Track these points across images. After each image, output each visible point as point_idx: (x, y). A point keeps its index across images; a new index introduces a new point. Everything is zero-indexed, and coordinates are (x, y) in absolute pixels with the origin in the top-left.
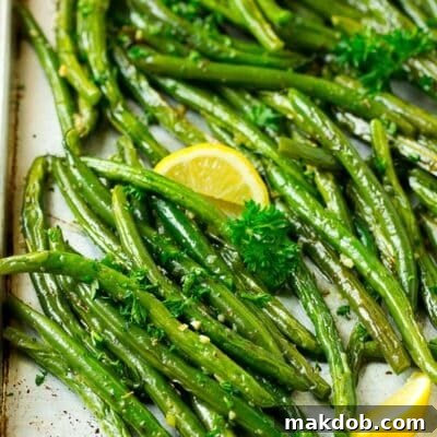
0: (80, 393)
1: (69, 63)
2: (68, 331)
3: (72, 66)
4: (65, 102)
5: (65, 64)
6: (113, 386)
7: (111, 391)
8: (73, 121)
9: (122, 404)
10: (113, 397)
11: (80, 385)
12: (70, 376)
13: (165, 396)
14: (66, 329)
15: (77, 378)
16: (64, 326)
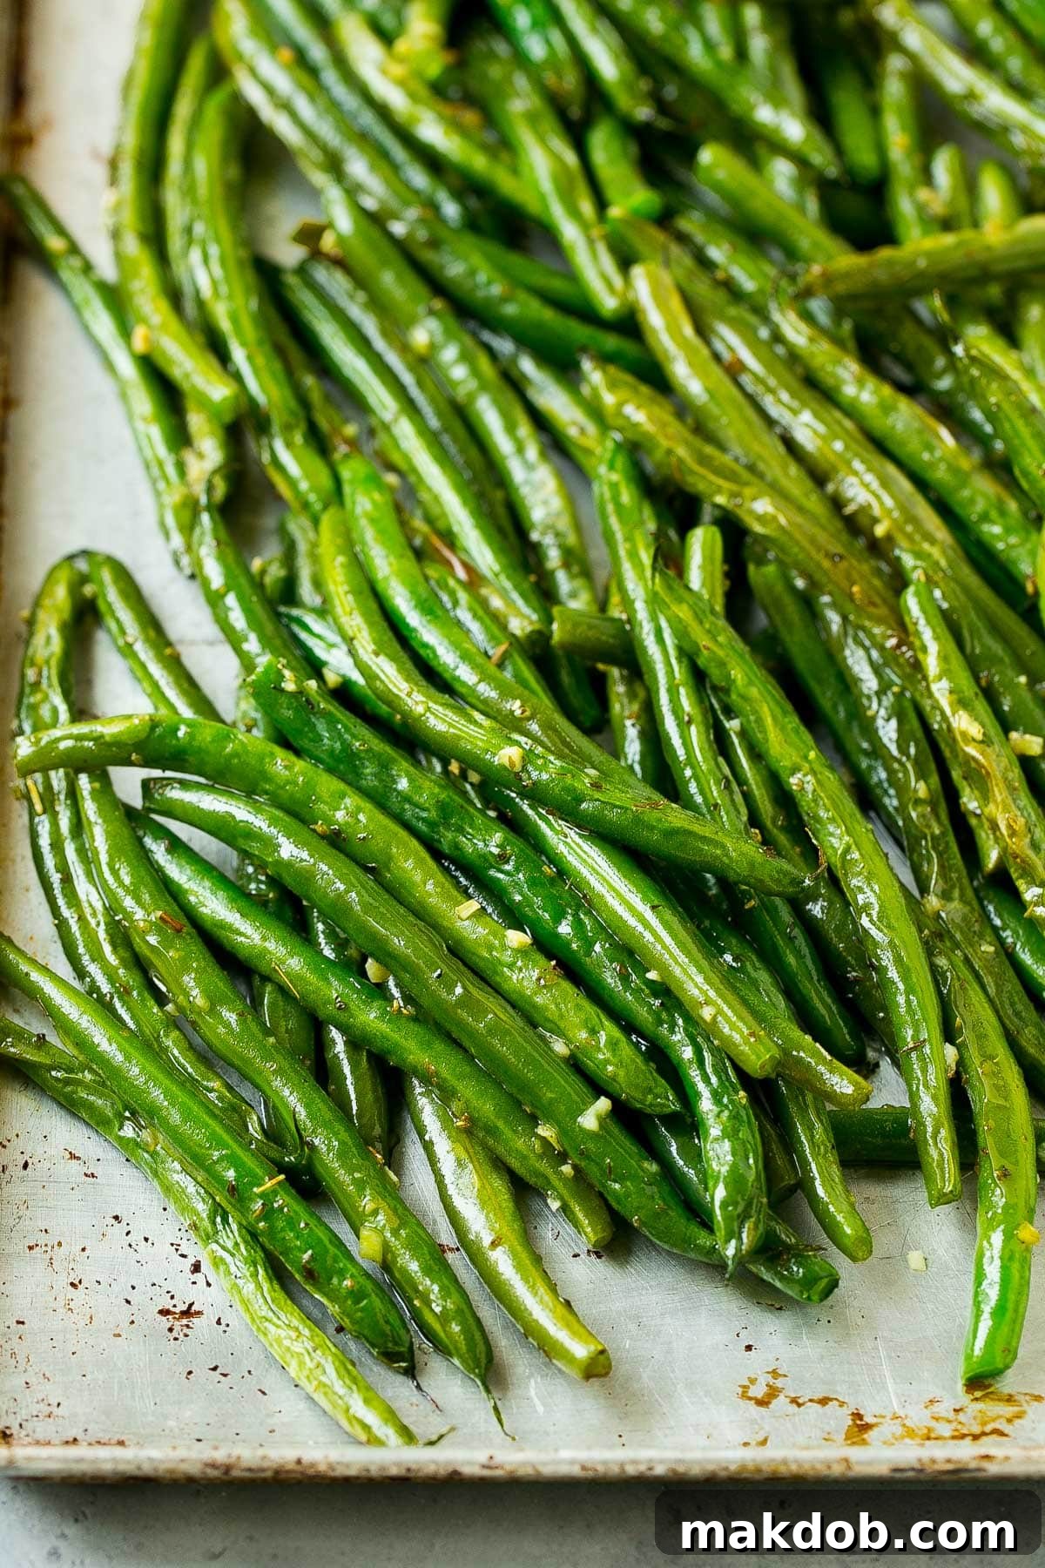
0: (156, 1174)
1: (156, 319)
2: (126, 1017)
3: (163, 327)
4: (157, 419)
5: (144, 320)
6: (233, 1161)
7: (231, 1174)
8: (181, 468)
9: (258, 1205)
10: (233, 1190)
11: (154, 1154)
12: (128, 1131)
13: (360, 1185)
14: (122, 1011)
15: (146, 1135)
16: (118, 1005)
